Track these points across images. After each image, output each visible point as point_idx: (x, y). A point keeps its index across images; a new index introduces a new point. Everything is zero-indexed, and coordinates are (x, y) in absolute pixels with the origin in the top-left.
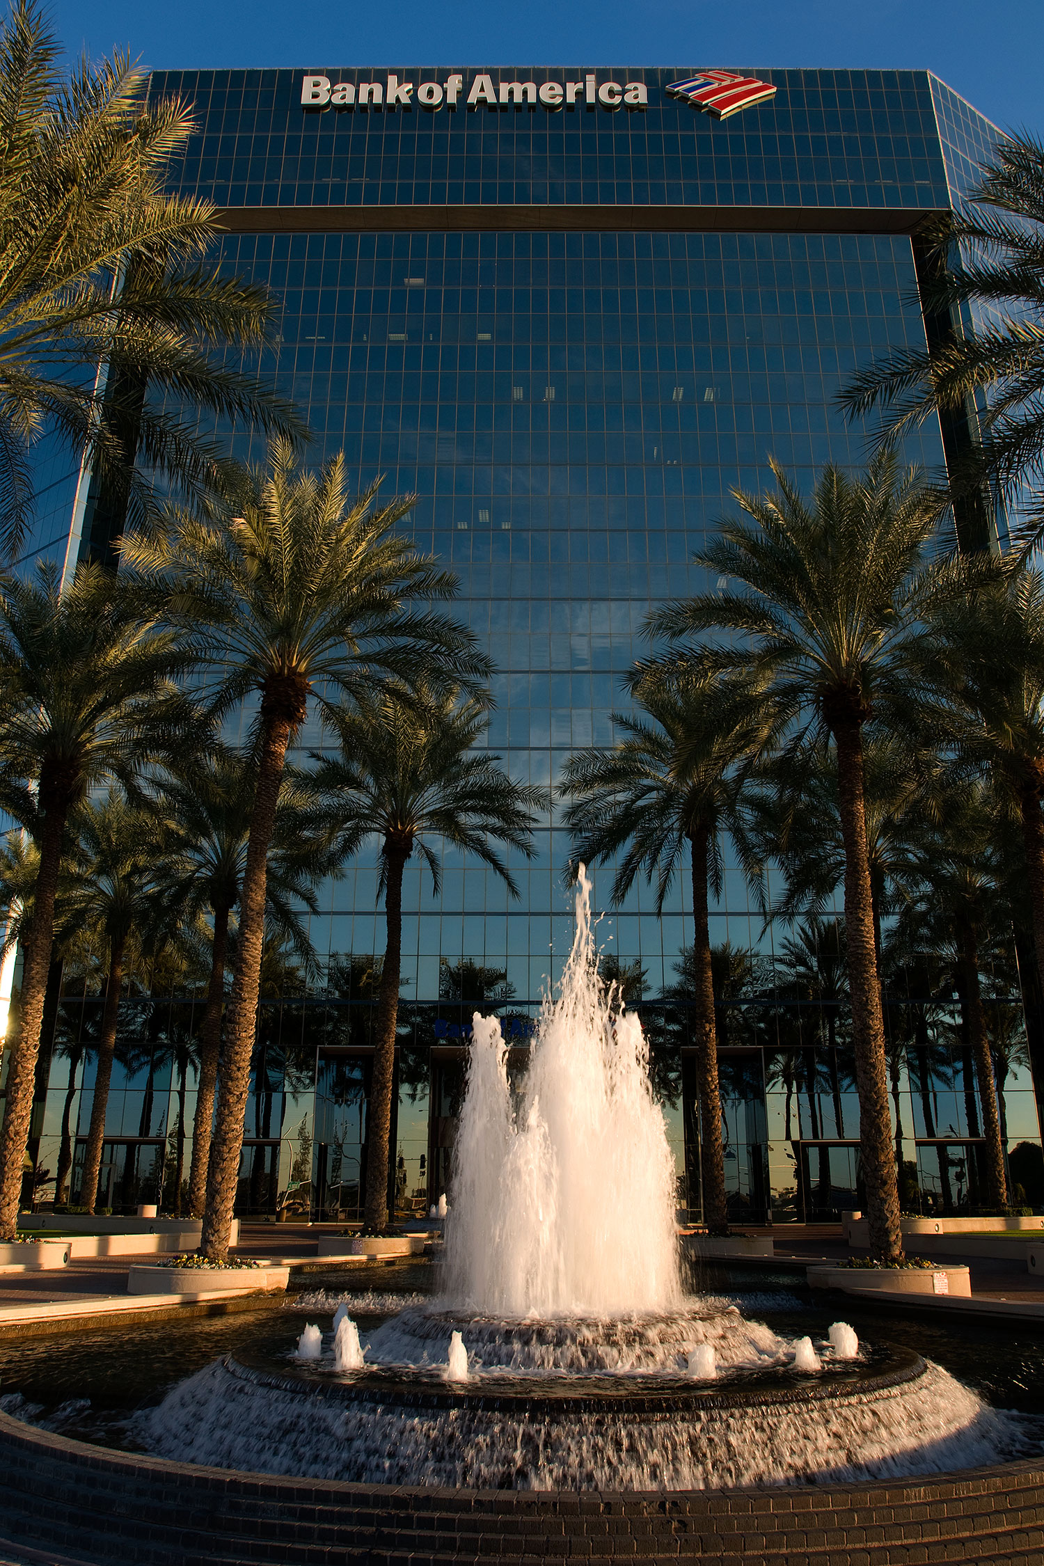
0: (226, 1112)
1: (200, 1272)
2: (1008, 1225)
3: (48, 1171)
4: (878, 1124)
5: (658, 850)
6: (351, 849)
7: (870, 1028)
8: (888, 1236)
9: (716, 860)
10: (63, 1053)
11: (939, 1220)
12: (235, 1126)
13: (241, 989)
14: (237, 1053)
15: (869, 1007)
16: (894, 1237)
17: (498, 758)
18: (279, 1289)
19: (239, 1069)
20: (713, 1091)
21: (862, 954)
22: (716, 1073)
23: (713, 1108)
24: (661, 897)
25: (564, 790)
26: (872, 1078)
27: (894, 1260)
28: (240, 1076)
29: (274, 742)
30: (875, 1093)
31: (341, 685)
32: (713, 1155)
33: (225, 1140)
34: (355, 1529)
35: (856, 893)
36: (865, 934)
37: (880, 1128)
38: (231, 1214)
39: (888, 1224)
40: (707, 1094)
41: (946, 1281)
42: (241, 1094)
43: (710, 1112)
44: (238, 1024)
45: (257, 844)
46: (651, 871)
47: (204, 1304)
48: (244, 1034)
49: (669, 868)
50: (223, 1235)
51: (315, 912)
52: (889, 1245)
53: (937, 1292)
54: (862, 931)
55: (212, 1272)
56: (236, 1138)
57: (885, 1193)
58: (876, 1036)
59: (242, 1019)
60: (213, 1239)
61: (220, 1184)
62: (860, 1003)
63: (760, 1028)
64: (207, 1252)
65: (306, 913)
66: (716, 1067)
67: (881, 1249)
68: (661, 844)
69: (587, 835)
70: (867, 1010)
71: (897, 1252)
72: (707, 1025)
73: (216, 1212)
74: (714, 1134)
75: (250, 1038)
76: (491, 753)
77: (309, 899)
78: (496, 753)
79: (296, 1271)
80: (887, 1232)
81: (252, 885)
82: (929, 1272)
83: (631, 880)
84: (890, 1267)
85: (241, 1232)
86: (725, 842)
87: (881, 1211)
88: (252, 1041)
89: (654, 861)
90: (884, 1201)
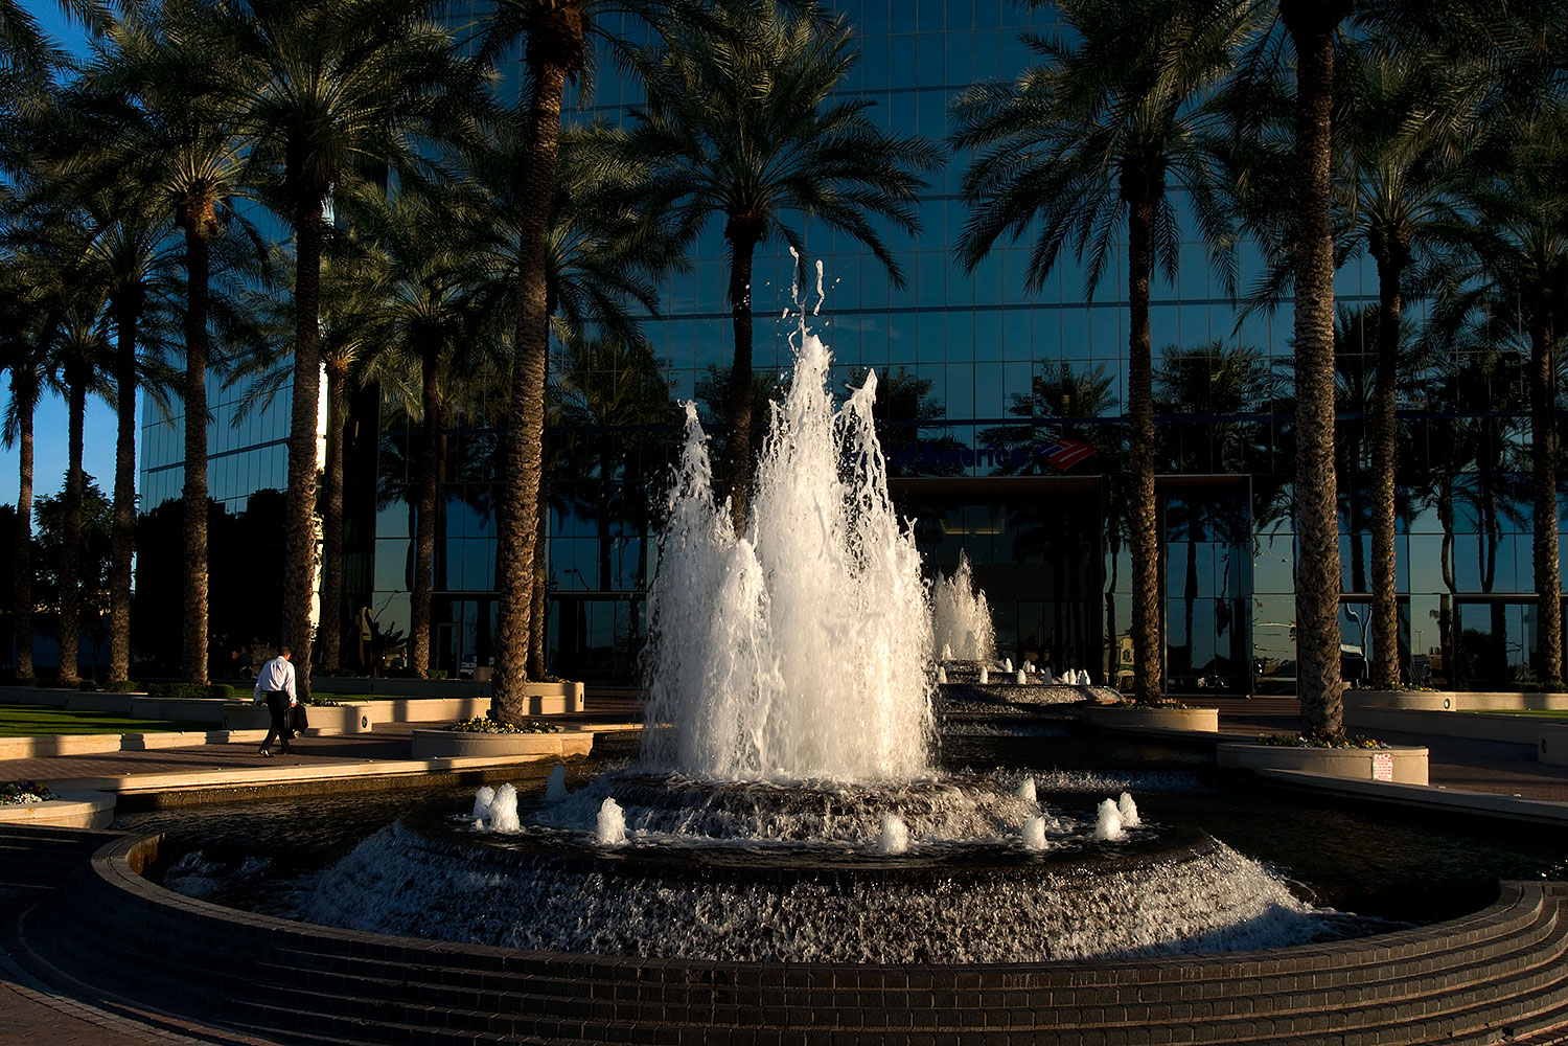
0: (511, 557)
1: (485, 736)
2: (1526, 703)
3: (401, 633)
4: (1320, 570)
5: (1089, 219)
6: (692, 234)
7: (1319, 446)
8: (1324, 709)
9: (1169, 228)
10: (398, 498)
11: (1451, 695)
12: (522, 574)
13: (521, 412)
14: (520, 488)
15: (1319, 419)
16: (1332, 710)
17: (873, 104)
18: (578, 756)
19: (523, 507)
20: (1147, 529)
21: (1314, 349)
22: (1153, 507)
23: (1147, 550)
24: (1093, 280)
25: (959, 143)
26: (1317, 511)
27: (1329, 738)
28: (525, 515)
29: (545, 98)
30: (1320, 530)
31: (637, 16)
32: (1144, 609)
33: (511, 589)
34: (381, 981)
35: (1311, 265)
36: (1319, 321)
37: (1322, 574)
38: (523, 673)
39: (1326, 693)
40: (1140, 534)
41: (1390, 764)
42: (527, 536)
43: (1142, 555)
44: (520, 453)
45: (531, 231)
46: (1081, 247)
47: (457, 771)
48: (527, 466)
49: (1103, 242)
50: (514, 695)
51: (657, 317)
52: (1324, 719)
53: (1375, 777)
54: (1315, 317)
55: (499, 737)
56: (525, 587)
57: (1324, 656)
58: (1326, 457)
59: (523, 447)
60: (504, 700)
61: (508, 639)
62: (1307, 414)
63: (1260, 452)
64: (497, 715)
65: (646, 318)
66: (1154, 499)
67: (1313, 724)
68: (1095, 209)
69: (986, 201)
70: (1316, 423)
71: (1335, 728)
72: (1142, 446)
73: (505, 670)
74: (1146, 582)
75: (535, 469)
76: (863, 98)
77: (648, 300)
78: (871, 98)
79: (598, 737)
80: (1323, 703)
81: (528, 283)
82: (1367, 753)
83: (1052, 262)
84: (1320, 746)
85: (587, 696)
86: (1179, 203)
87: (1318, 678)
88: (538, 473)
89: (1085, 235)
90: (1321, 665)
